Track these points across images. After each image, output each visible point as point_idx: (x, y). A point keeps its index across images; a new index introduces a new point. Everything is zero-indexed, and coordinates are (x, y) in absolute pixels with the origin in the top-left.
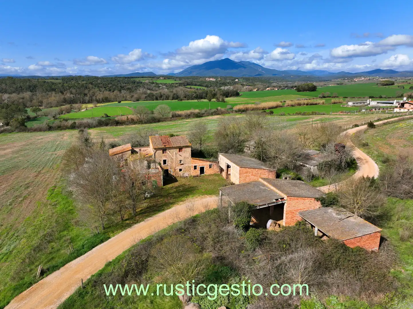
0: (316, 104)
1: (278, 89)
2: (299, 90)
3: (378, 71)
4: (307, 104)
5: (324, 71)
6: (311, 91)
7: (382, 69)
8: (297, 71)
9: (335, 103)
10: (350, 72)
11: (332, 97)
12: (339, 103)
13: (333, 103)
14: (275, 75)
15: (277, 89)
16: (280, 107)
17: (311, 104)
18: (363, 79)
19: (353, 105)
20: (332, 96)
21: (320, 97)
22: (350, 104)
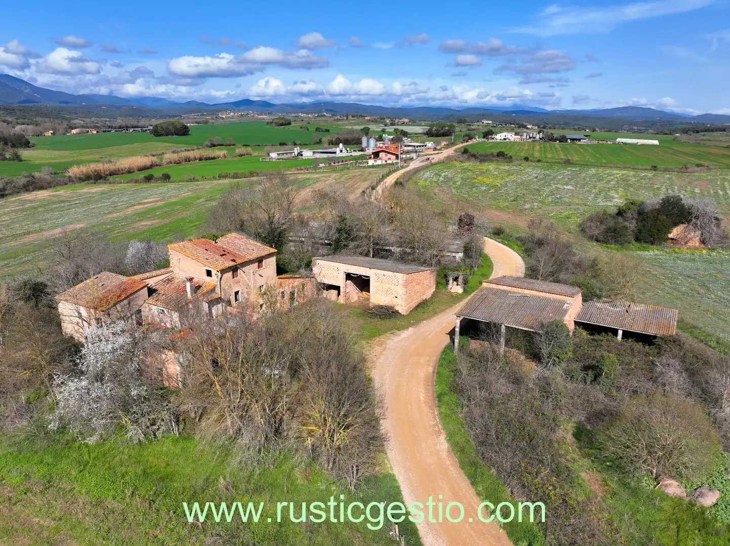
0: (214, 158)
1: (97, 132)
2: (158, 132)
3: (246, 103)
4: (200, 159)
5: (162, 99)
6: (181, 135)
7: (251, 98)
8: (110, 97)
9: (242, 156)
10: (206, 102)
11: (226, 146)
12: (247, 154)
13: (239, 156)
14: (66, 103)
15: (95, 132)
16: (157, 165)
17: (207, 159)
18: (232, 114)
19: (279, 157)
20: (225, 144)
21: (207, 146)
22: (274, 155)
